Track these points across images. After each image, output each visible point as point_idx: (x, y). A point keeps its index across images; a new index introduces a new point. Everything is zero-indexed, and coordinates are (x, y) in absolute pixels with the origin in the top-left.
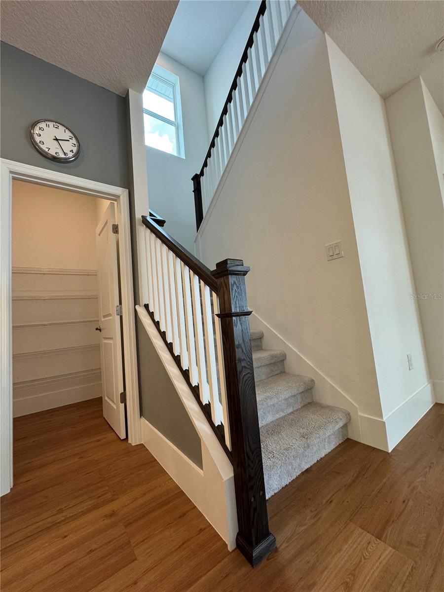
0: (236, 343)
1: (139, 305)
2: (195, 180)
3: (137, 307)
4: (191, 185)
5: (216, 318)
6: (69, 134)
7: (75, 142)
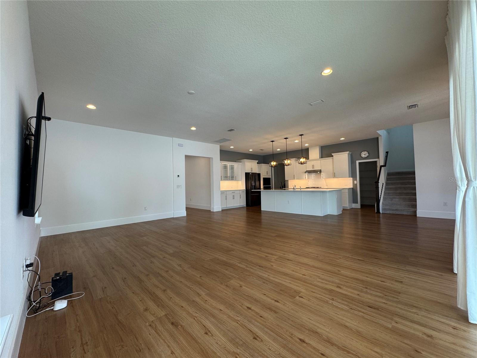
6: (367, 152)
7: (368, 153)
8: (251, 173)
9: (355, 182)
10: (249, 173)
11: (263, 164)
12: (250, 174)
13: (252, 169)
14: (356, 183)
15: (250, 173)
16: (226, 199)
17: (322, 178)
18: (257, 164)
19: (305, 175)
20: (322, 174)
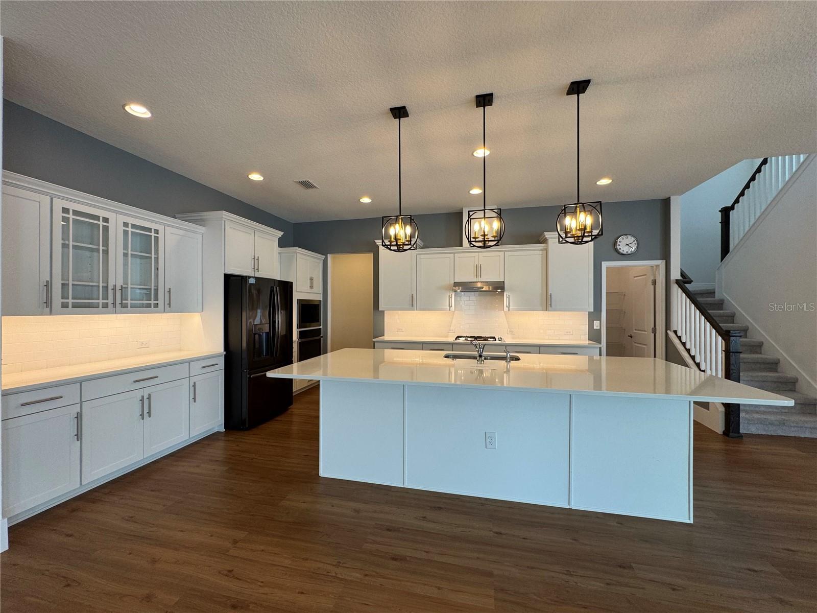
0: (731, 363)
1: (670, 330)
2: (724, 212)
3: (668, 331)
4: (718, 217)
5: (724, 352)
6: (633, 239)
7: (636, 242)
8: (256, 278)
9: (596, 325)
10: (243, 279)
11: (298, 249)
12: (252, 281)
13: (256, 260)
14: (599, 328)
15: (250, 277)
16: (79, 436)
17: (506, 309)
18: (280, 246)
19: (450, 297)
20: (509, 297)
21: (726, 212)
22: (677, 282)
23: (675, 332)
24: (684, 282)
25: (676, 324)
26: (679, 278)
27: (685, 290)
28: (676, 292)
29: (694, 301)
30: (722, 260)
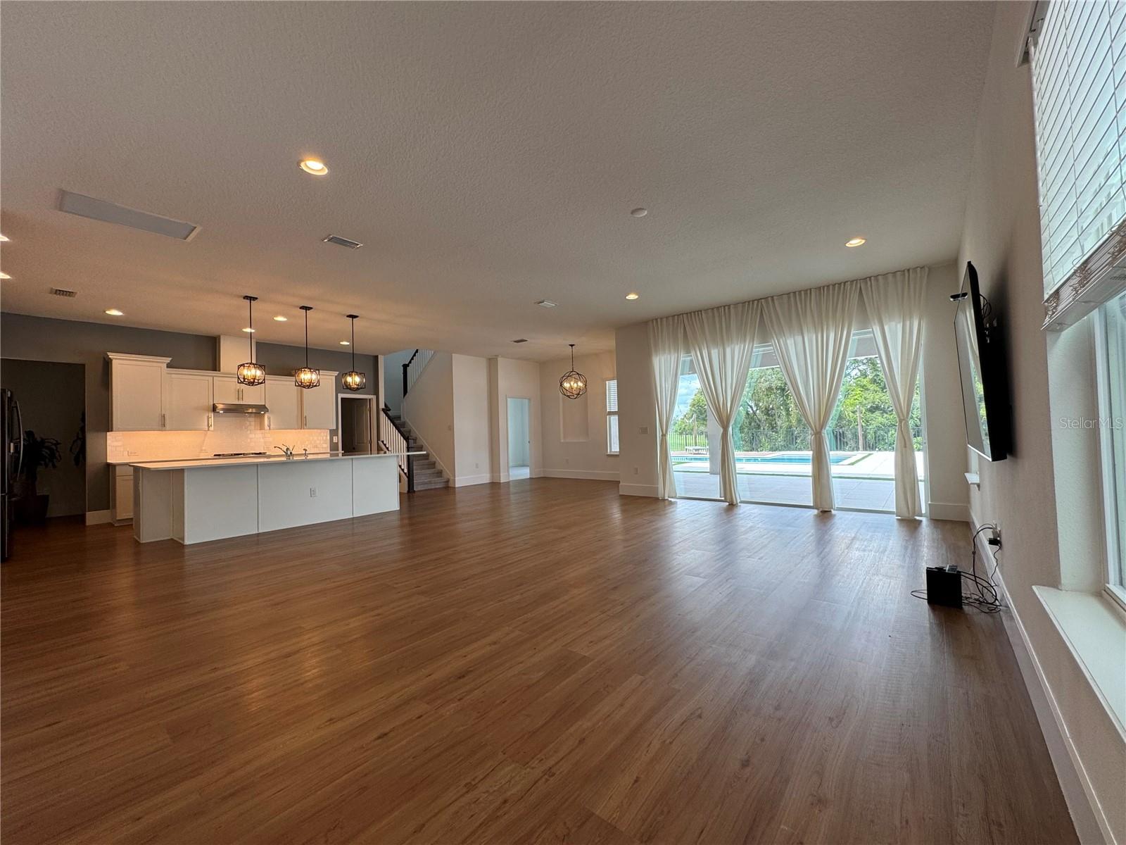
1: (380, 439)
3: (379, 442)
4: (401, 370)
5: (407, 450)
9: (335, 440)
14: (337, 441)
17: (267, 428)
19: (208, 418)
20: (269, 418)
21: (405, 367)
22: (383, 410)
23: (383, 442)
24: (386, 410)
25: (383, 437)
26: (384, 407)
27: (387, 415)
28: (382, 415)
29: (392, 421)
30: (404, 396)
